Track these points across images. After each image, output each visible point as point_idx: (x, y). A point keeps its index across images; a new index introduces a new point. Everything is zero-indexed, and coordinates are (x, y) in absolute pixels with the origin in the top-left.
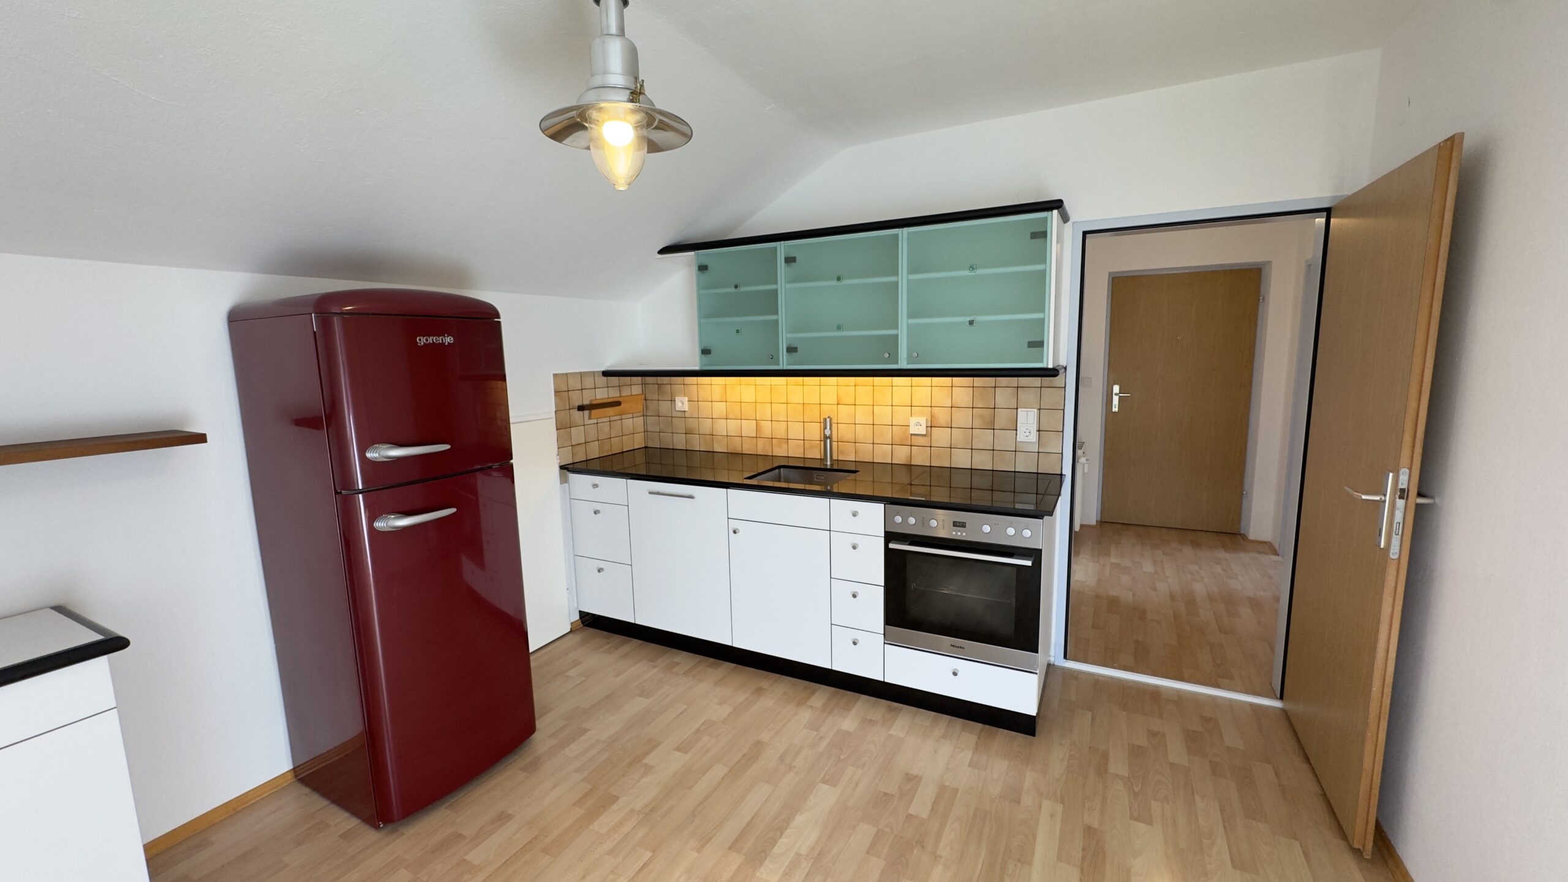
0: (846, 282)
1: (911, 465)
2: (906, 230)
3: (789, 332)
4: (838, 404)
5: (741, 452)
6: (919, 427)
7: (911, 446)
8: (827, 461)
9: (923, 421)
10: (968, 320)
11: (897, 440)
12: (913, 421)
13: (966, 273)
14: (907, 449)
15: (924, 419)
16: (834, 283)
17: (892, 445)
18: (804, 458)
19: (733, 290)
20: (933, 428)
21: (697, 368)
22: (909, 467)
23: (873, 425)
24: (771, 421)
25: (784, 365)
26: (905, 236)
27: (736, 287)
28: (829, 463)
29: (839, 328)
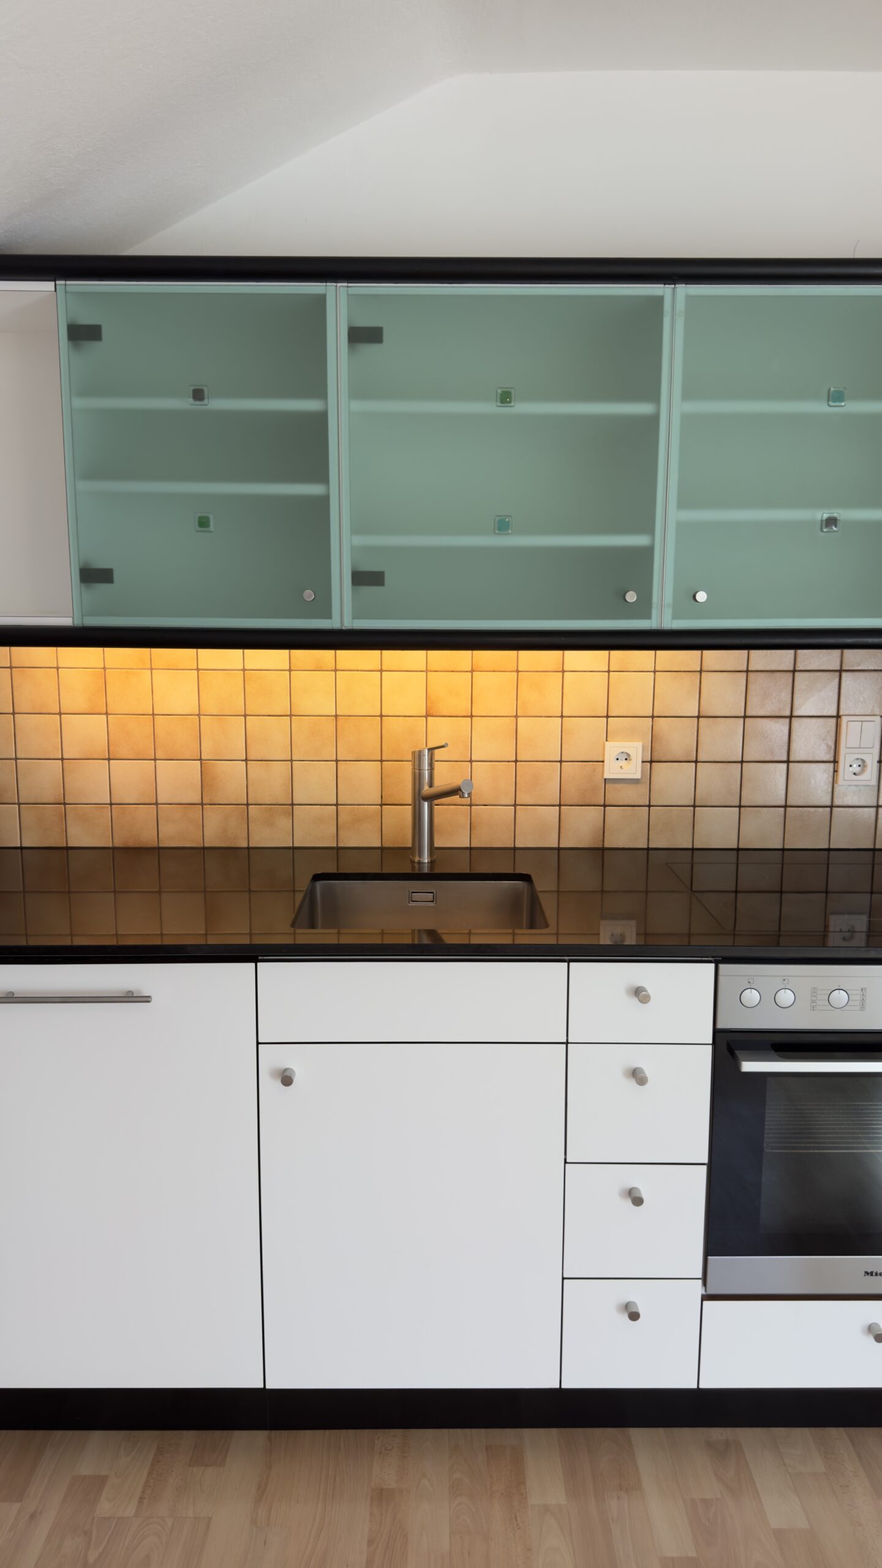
0: (520, 408)
1: (603, 849)
2: (684, 290)
3: (356, 530)
4: (427, 716)
5: (156, 845)
6: (623, 763)
7: (605, 806)
8: (420, 854)
9: (637, 749)
10: (826, 516)
11: (571, 795)
12: (612, 749)
13: (820, 407)
14: (593, 814)
15: (639, 745)
16: (490, 408)
17: (560, 805)
18: (338, 849)
19: (186, 403)
20: (654, 764)
21: (65, 621)
22: (599, 854)
23: (516, 761)
24: (246, 760)
25: (342, 617)
26: (681, 305)
27: (198, 395)
28: (426, 859)
29: (502, 526)
